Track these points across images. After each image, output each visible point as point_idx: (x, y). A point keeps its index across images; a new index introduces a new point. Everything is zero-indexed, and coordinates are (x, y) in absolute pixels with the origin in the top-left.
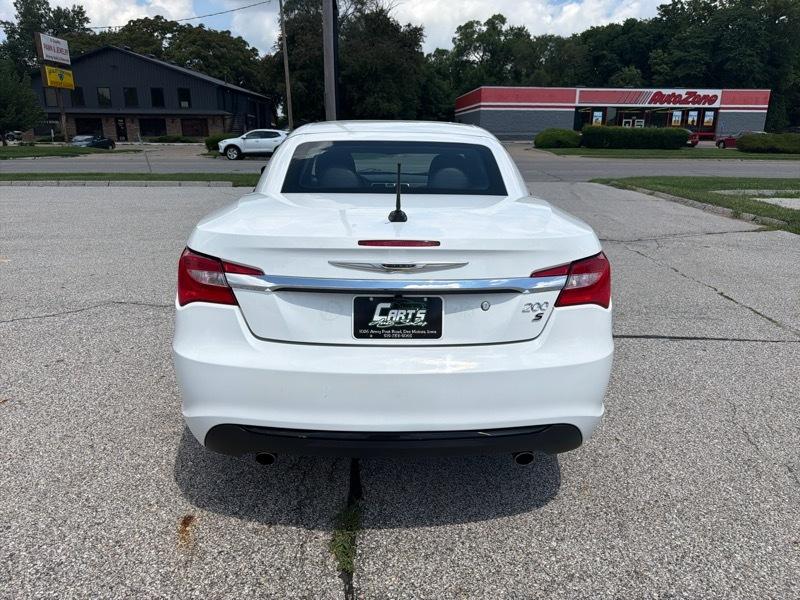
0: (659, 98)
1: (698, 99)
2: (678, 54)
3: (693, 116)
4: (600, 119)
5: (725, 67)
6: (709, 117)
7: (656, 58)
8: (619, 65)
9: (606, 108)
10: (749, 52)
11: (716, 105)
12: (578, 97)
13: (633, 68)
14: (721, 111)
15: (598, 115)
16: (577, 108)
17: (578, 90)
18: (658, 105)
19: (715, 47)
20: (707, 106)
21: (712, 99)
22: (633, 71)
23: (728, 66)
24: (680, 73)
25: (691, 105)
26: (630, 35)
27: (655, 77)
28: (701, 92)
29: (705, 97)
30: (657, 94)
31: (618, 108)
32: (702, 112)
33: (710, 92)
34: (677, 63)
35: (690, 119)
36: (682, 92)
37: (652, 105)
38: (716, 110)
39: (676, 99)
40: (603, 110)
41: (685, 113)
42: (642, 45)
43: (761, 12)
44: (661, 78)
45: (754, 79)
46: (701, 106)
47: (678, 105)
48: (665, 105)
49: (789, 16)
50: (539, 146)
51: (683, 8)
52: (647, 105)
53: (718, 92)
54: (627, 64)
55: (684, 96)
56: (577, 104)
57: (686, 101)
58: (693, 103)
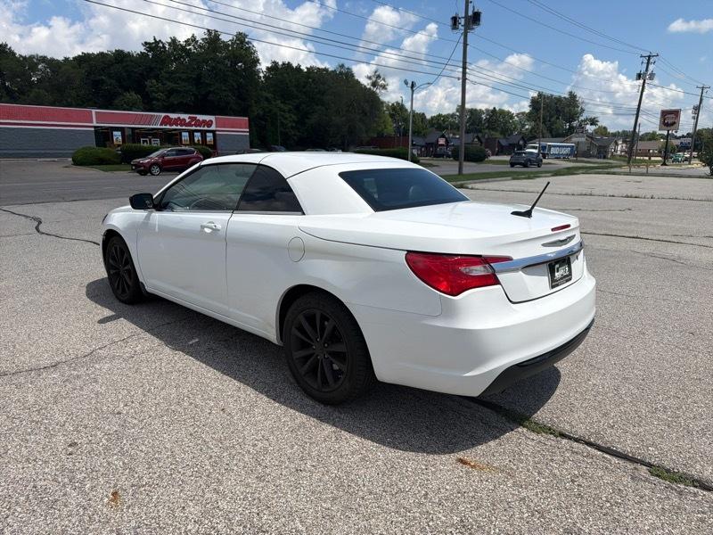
0: (166, 121)
1: (199, 123)
2: (170, 85)
3: (198, 136)
4: (120, 138)
5: (209, 98)
6: (210, 137)
7: (151, 87)
8: (120, 91)
9: (123, 128)
10: (224, 88)
11: (213, 128)
12: (95, 118)
13: (133, 93)
14: (217, 133)
15: (117, 134)
16: (95, 127)
17: (94, 111)
18: (168, 127)
19: (198, 81)
20: (206, 128)
21: (209, 124)
22: (133, 96)
23: (211, 97)
24: (175, 100)
25: (194, 128)
26: (124, 64)
27: (154, 102)
28: (200, 117)
29: (204, 121)
30: (165, 117)
31: (133, 129)
32: (204, 133)
33: (207, 118)
34: (171, 92)
35: (196, 139)
36: (185, 117)
37: (164, 127)
38: (213, 132)
39: (182, 122)
40: (122, 130)
41: (191, 133)
42: (137, 75)
43: (225, 58)
44: (160, 103)
45: (231, 109)
46: (202, 128)
47: (184, 127)
48: (174, 127)
49: (244, 64)
50: (77, 163)
51: (164, 47)
52: (159, 127)
53: (212, 118)
54: (127, 89)
55: (188, 121)
56: (95, 124)
57: (189, 124)
58: (195, 125)
